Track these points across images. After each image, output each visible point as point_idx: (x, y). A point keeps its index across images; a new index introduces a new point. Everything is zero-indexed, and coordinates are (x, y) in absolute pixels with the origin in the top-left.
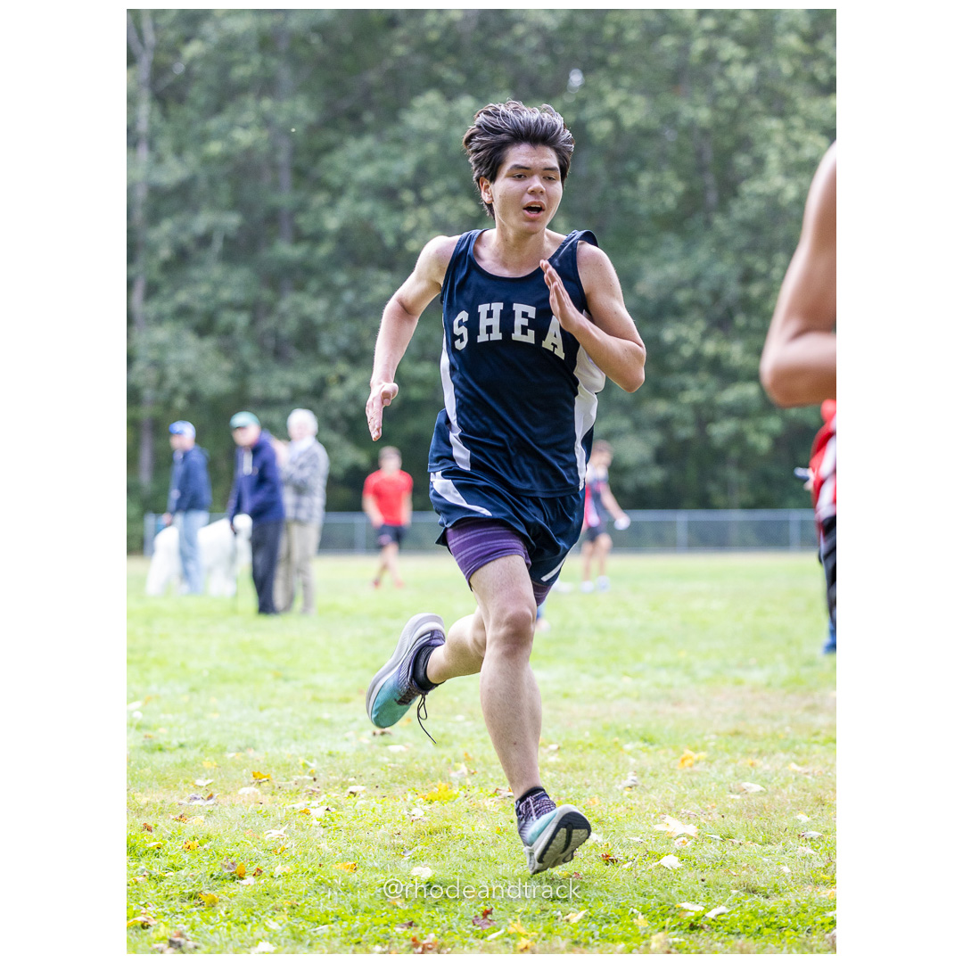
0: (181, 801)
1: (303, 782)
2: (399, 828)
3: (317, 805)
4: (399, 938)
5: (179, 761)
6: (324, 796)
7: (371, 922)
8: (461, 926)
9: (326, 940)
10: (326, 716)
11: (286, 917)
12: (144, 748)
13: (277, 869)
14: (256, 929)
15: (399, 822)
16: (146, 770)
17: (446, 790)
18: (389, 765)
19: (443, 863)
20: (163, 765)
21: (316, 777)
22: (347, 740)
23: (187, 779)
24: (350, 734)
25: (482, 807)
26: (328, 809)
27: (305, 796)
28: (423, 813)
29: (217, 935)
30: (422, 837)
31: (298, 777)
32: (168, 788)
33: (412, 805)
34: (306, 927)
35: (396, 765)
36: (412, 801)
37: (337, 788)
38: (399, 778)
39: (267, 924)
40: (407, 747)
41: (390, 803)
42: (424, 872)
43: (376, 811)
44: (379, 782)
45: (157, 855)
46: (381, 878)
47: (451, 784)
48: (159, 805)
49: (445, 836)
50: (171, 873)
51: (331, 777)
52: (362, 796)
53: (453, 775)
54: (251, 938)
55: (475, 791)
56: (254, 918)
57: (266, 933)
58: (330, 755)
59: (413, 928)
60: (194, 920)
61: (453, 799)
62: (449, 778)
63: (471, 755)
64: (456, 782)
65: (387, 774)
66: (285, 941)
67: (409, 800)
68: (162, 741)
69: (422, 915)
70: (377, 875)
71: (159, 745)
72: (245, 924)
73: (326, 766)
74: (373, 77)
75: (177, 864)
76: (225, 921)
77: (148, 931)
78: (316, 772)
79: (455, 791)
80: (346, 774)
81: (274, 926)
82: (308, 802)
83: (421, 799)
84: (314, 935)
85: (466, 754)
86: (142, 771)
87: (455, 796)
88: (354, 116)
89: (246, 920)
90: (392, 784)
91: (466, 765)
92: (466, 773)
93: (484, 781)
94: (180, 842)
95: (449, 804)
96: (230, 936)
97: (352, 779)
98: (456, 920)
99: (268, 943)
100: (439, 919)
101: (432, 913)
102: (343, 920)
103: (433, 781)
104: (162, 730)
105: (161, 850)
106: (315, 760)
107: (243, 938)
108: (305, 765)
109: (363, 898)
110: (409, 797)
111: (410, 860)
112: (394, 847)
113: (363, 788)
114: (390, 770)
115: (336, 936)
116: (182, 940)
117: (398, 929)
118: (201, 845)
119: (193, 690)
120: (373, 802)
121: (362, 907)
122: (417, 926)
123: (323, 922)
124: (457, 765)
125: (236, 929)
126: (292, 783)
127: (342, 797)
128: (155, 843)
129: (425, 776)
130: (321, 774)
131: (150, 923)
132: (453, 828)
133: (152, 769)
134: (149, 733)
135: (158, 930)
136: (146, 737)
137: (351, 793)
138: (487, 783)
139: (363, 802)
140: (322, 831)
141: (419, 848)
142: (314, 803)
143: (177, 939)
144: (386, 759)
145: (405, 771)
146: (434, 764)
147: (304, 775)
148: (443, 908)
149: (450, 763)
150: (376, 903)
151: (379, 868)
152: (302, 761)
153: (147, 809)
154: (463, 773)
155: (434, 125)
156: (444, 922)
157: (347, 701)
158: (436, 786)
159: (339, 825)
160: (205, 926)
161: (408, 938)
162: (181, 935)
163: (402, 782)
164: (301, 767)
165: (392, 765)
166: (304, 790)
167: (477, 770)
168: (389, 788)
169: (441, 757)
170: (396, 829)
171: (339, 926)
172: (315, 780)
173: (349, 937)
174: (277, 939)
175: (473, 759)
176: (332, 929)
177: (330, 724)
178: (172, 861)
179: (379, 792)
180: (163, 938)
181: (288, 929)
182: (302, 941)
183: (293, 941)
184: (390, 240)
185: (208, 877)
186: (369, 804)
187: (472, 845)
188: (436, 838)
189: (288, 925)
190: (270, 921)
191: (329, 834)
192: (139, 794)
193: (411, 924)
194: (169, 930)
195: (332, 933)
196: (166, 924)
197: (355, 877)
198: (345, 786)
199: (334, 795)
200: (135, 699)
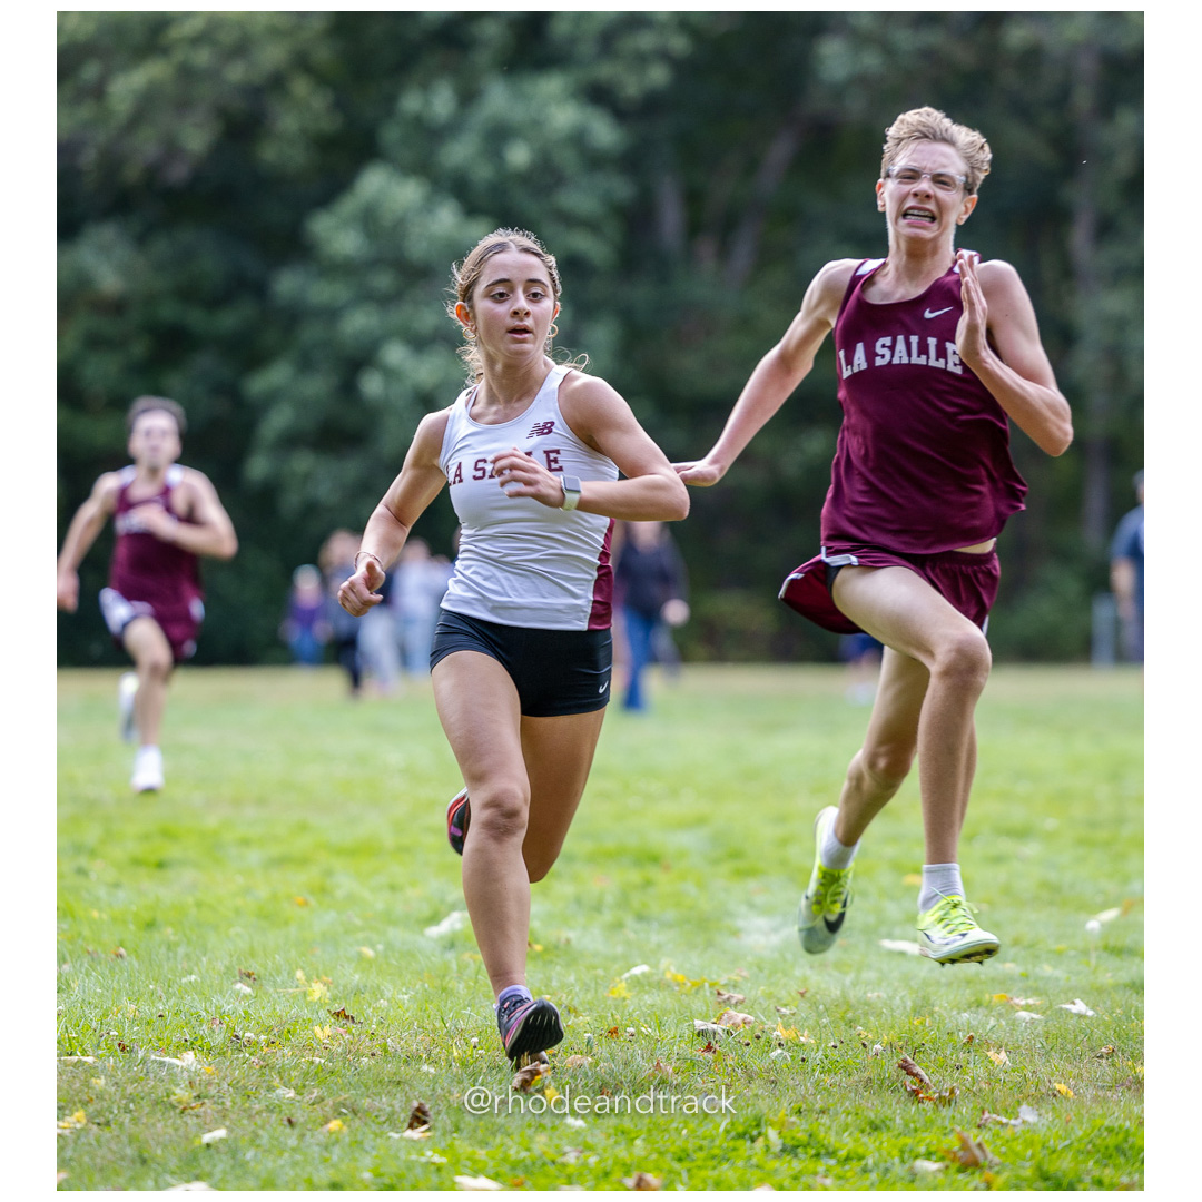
200: (1105, 906)
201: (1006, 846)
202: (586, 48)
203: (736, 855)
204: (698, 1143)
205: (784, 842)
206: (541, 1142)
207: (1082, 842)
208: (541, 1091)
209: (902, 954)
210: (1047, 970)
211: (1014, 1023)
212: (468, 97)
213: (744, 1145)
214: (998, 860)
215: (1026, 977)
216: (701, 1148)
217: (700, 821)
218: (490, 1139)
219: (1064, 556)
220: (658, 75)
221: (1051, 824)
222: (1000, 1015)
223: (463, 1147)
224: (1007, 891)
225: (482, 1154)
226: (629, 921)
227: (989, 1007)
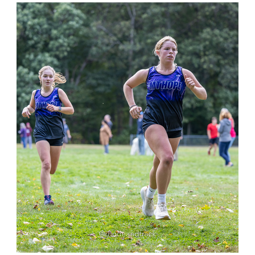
0: (139, 208)
1: (171, 204)
2: (195, 216)
3: (174, 210)
4: (195, 244)
5: (139, 197)
6: (176, 207)
7: (188, 240)
8: (211, 241)
9: (176, 244)
10: (176, 187)
11: (166, 238)
12: (130, 194)
13: (164, 226)
14: (158, 241)
15: (195, 214)
16: (131, 199)
17: (207, 206)
18: (192, 200)
19: (206, 225)
20: (135, 198)
21: (174, 202)
22: (182, 193)
23: (141, 202)
24: (182, 192)
25: (216, 211)
26: (177, 211)
27: (171, 207)
28: (201, 212)
29: (148, 242)
30: (201, 218)
31: (169, 202)
32: (136, 204)
33: (198, 210)
34: (171, 241)
35: (194, 200)
36: (198, 209)
37: (179, 205)
38: (195, 203)
39: (161, 239)
40: (197, 195)
41: (193, 209)
42: (202, 227)
43: (189, 212)
44: (190, 204)
45: (133, 221)
46: (190, 229)
47: (208, 205)
48: (134, 208)
49: (207, 218)
50: (137, 226)
51: (178, 203)
52: (185, 207)
53: (209, 203)
54: (157, 243)
55: (214, 207)
56: (158, 238)
57: (161, 242)
58: (177, 197)
59: (198, 242)
60: (142, 238)
61: (209, 209)
62: (208, 203)
63: (213, 198)
64: (210, 205)
65: (192, 202)
66: (166, 244)
67: (197, 209)
68: (134, 192)
69: (201, 238)
70: (189, 228)
71: (134, 193)
72: (155, 239)
73: (176, 200)
74: (191, 24)
75: (138, 224)
76: (150, 238)
77: (131, 240)
78: (174, 201)
79: (209, 207)
80: (181, 202)
81: (163, 240)
82: (172, 209)
83: (201, 209)
84: (173, 243)
85: (212, 198)
86: (129, 200)
87: (209, 208)
88: (186, 34)
89: (156, 238)
90: (193, 205)
91: (212, 200)
92: (212, 202)
93: (217, 204)
94: (139, 218)
95: (208, 210)
96: (151, 242)
97: (183, 203)
98: (209, 240)
99: (161, 244)
100: (205, 239)
101: (203, 238)
102: (180, 239)
103: (204, 204)
104: (135, 190)
105: (134, 220)
106: (173, 198)
107: (155, 243)
108: (171, 199)
109: (185, 234)
110: (198, 208)
111: (198, 224)
112: (194, 221)
113: (186, 205)
114: (192, 201)
115: (179, 243)
116: (140, 243)
117: (194, 242)
118: (144, 219)
119: (142, 180)
120: (188, 209)
121: (185, 236)
122: (199, 241)
123: (175, 239)
124: (210, 200)
125: (153, 241)
126: (168, 204)
127: (180, 208)
128: (132, 218)
129: (202, 203)
130: (175, 202)
131: (131, 238)
132: (209, 216)
133: (132, 199)
134: (131, 190)
135: (133, 240)
136: (130, 191)
137: (183, 207)
138: (217, 205)
139: (185, 209)
140: (175, 216)
141: (200, 221)
142: (173, 209)
143: (138, 243)
144: (192, 198)
145: (196, 201)
146: (204, 200)
147: (171, 202)
148: (206, 237)
149: (208, 200)
150: (189, 235)
151: (190, 226)
152: (170, 198)
153: (131, 209)
154: (211, 202)
155: (208, 37)
156: (206, 240)
157: (182, 183)
158: (204, 206)
159: (179, 215)
160: (145, 240)
161: (197, 244)
162: (139, 242)
163: (196, 204)
164: (170, 200)
165: (193, 200)
166: (171, 206)
167: (215, 202)
168: (192, 206)
169: (206, 198)
170: (194, 216)
171: (179, 241)
172: (173, 203)
173: (182, 243)
174: (163, 243)
175: (214, 199)
176: (178, 241)
177: (177, 189)
178: (137, 223)
179: (190, 207)
180: (134, 242)
181: (166, 241)
182: (170, 244)
183: (167, 244)
184: (196, 66)
185: (146, 227)
186: (187, 210)
187: (214, 221)
188: (205, 219)
189: (166, 240)
190: (162, 239)
191: (177, 217)
192: (128, 206)
193: (198, 241)
194: (136, 240)
195: (178, 242)
196: (135, 239)
197: (183, 228)
198: (181, 205)
199: (178, 207)
200: (128, 181)
201: (113, 172)
202: (55, 49)
203: (72, 173)
204: (61, 217)
205: (79, 171)
206: (37, 216)
207: (125, 172)
208: (37, 209)
209: (95, 188)
210: (117, 191)
211: (111, 199)
212: (36, 56)
213: (68, 217)
214: (112, 174)
215: (114, 192)
216: (61, 218)
217: (67, 168)
218: (29, 216)
219: (126, 128)
220: (66, 54)
221: (120, 169)
222: (109, 198)
223: (25, 217)
224: (113, 179)
225: (27, 218)
226: (54, 183)
227: (108, 197)
